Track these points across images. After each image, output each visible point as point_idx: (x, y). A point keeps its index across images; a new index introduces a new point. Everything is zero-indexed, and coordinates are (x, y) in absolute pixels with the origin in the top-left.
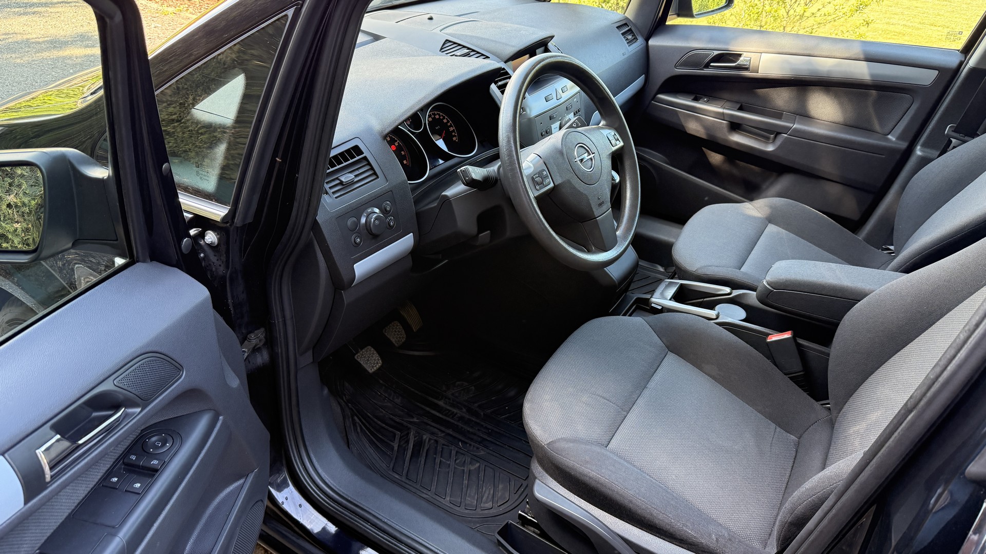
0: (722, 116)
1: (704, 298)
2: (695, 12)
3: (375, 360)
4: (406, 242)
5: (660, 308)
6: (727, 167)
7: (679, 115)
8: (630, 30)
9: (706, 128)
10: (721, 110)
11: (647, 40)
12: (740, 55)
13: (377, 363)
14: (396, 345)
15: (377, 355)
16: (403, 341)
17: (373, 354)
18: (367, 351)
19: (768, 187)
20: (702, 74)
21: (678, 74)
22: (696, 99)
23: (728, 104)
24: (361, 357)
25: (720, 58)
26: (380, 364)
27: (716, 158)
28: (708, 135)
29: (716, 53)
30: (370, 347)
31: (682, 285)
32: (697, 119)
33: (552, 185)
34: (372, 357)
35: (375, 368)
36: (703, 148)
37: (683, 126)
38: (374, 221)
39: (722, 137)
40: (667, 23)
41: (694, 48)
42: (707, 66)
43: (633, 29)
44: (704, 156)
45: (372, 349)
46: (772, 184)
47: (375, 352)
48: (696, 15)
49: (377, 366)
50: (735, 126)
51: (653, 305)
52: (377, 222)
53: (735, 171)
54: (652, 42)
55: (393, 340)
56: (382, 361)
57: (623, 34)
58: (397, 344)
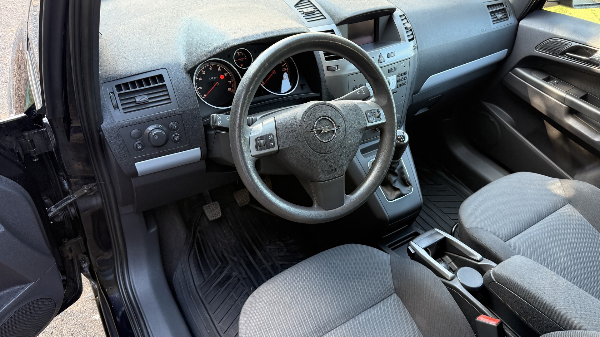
0: (563, 100)
1: (459, 255)
2: (574, 4)
3: (216, 212)
4: (195, 153)
5: (413, 252)
6: (561, 142)
7: (528, 89)
8: (504, 9)
9: (547, 107)
10: (563, 95)
11: (519, 20)
12: (596, 51)
13: (217, 215)
14: (240, 205)
15: (220, 210)
16: (246, 203)
17: (217, 208)
18: (213, 205)
19: (590, 170)
20: (556, 60)
21: (536, 55)
22: (547, 80)
23: (574, 91)
24: (208, 208)
25: (578, 50)
26: (219, 216)
27: (554, 132)
28: (547, 112)
29: (574, 44)
30: (217, 202)
31: (444, 238)
32: (542, 96)
33: (276, 148)
34: (215, 210)
35: (215, 218)
36: (545, 121)
37: (529, 99)
39: (558, 117)
40: (544, 9)
41: (554, 35)
42: (563, 54)
43: (507, 9)
44: (544, 126)
45: (218, 205)
46: (594, 168)
47: (219, 207)
48: (576, 6)
49: (217, 217)
50: (573, 111)
51: (410, 247)
52: (156, 137)
53: (566, 147)
54: (523, 23)
55: (238, 202)
56: (222, 215)
57: (491, 13)
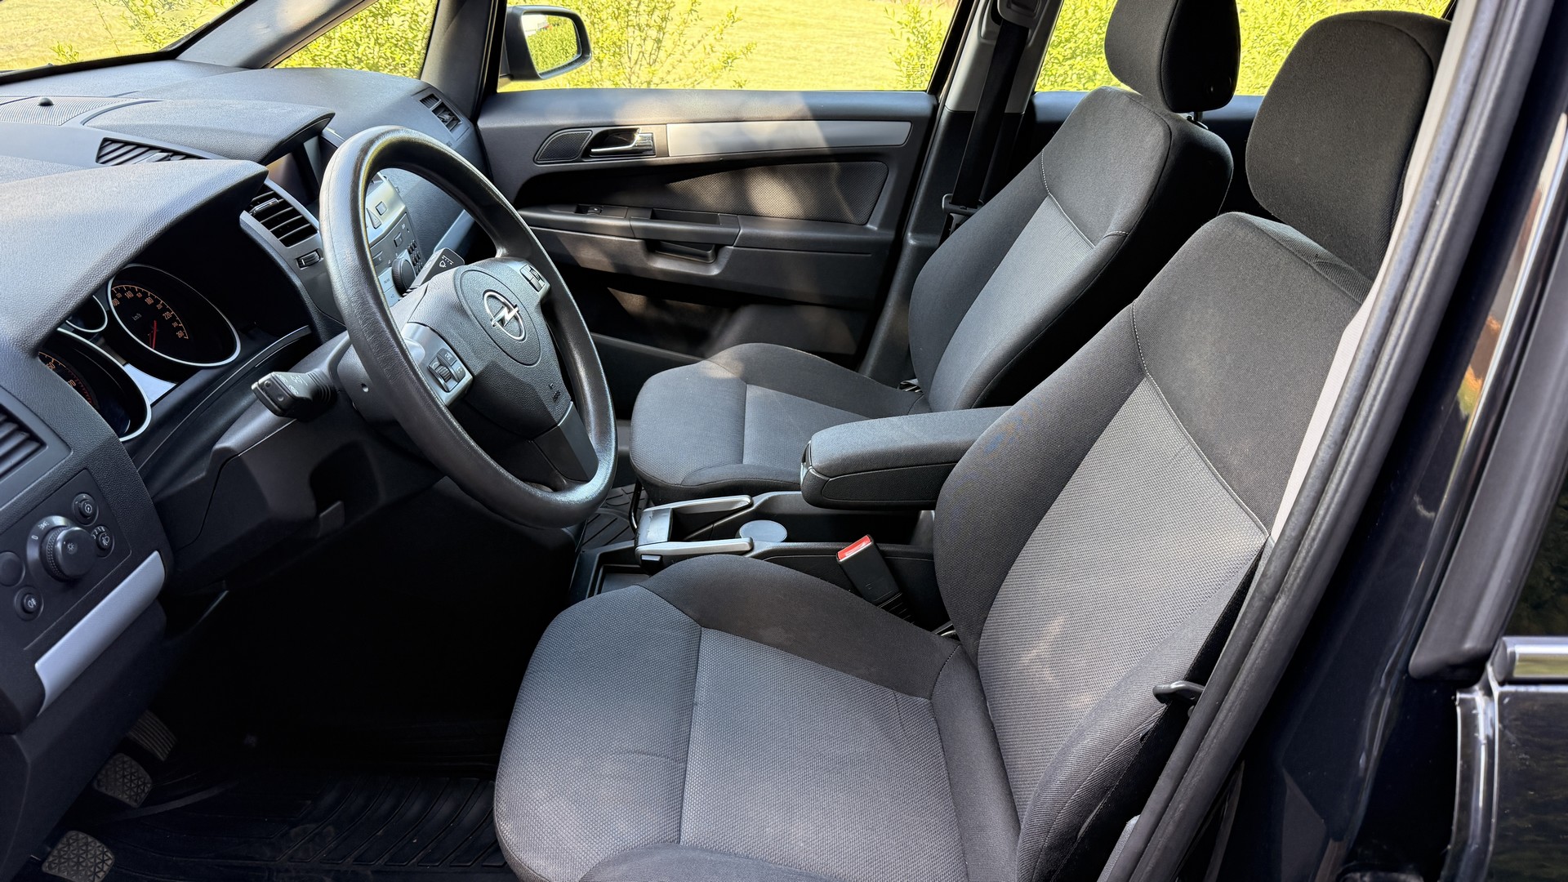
0: (630, 232)
1: (713, 523)
2: (539, 68)
3: (95, 856)
4: (149, 572)
5: (657, 559)
6: (653, 313)
7: (561, 239)
8: (442, 106)
9: (611, 255)
10: (626, 223)
11: (474, 120)
12: (635, 130)
13: (103, 861)
14: (134, 804)
15: (98, 844)
16: (146, 790)
17: (87, 844)
18: (69, 845)
19: (721, 333)
20: (583, 168)
21: (541, 172)
22: (581, 211)
23: (633, 213)
24: (60, 863)
25: (603, 139)
26: (109, 862)
27: (633, 302)
28: (616, 265)
29: (596, 131)
30: (73, 833)
31: (675, 512)
32: (592, 242)
33: (468, 377)
34: (86, 852)
35: (101, 874)
36: (609, 289)
37: (572, 258)
38: (64, 547)
39: (639, 266)
40: (498, 91)
41: (561, 126)
42: (587, 154)
43: (446, 103)
45: (81, 835)
46: (726, 326)
47: (90, 840)
48: (542, 74)
49: (106, 868)
50: (654, 245)
51: (644, 558)
52: (71, 548)
53: (667, 318)
54: (484, 123)
55: (124, 798)
56: (113, 853)
57: (435, 111)
58: (136, 801)
